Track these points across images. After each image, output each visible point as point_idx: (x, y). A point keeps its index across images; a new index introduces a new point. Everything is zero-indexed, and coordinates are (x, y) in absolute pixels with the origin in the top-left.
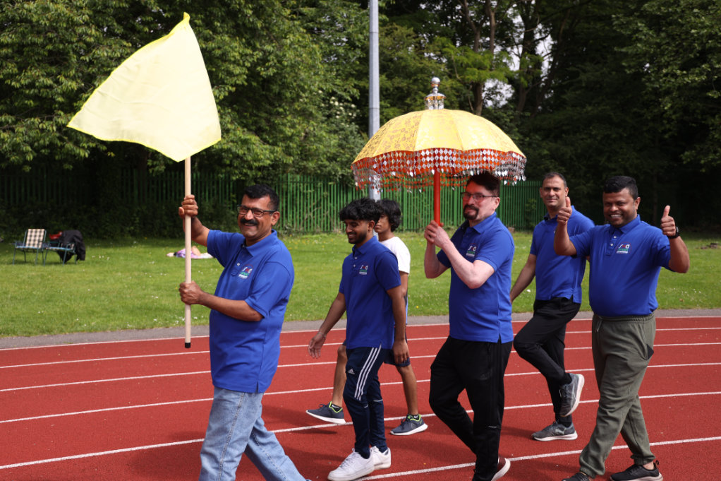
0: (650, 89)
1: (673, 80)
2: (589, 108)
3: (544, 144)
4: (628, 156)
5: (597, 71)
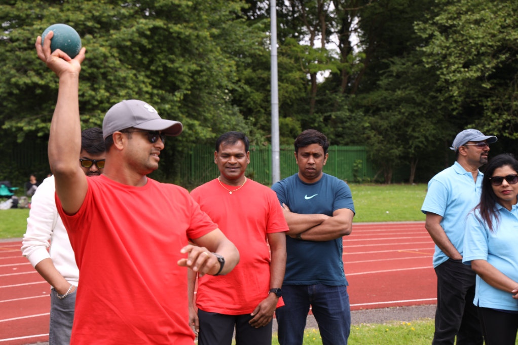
0: (443, 80)
1: (458, 75)
2: (399, 92)
3: (366, 118)
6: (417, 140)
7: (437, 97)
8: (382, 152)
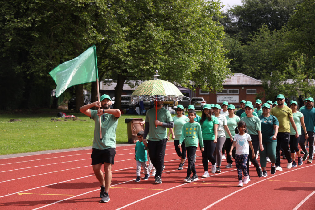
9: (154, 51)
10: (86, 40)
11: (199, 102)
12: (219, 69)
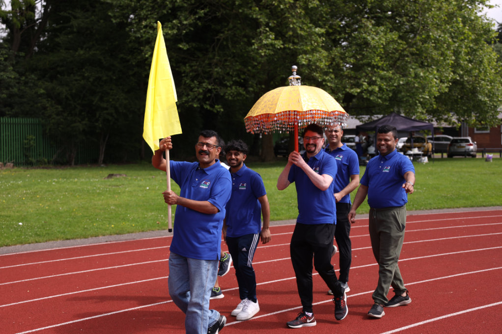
0: (134, 38)
1: (151, 32)
2: (82, 52)
3: (40, 83)
4: (117, 97)
5: (87, 18)
6: (105, 112)
7: (128, 61)
8: (62, 126)
9: (369, 65)
10: (258, 50)
11: (464, 144)
12: (490, 92)
